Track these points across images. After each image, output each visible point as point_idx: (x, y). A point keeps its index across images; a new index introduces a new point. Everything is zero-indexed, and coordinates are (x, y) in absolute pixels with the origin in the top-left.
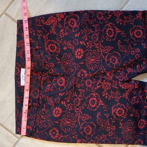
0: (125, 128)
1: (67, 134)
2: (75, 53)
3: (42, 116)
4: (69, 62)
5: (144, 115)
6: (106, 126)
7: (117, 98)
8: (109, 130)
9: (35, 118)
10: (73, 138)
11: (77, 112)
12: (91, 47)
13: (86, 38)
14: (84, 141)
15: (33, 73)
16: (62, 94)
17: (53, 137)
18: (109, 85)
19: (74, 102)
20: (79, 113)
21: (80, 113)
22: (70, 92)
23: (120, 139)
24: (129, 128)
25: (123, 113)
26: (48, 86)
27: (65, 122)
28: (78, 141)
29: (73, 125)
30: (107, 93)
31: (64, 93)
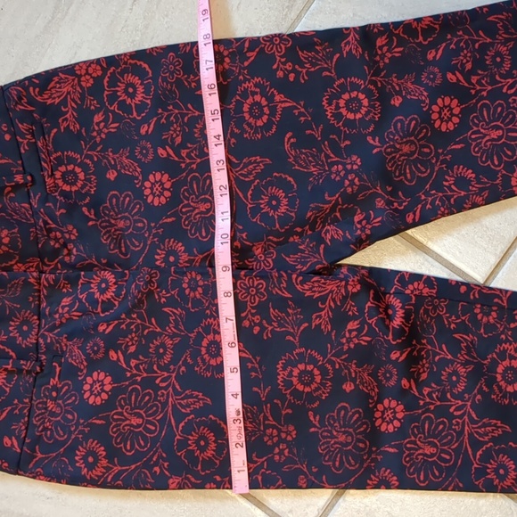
0: (330, 432)
1: (134, 459)
2: (146, 188)
3: (50, 405)
4: (126, 218)
5: (392, 383)
6: (262, 428)
7: (294, 329)
8: (275, 439)
9: (29, 411)
10: (156, 472)
11: (164, 384)
12: (194, 163)
13: (178, 136)
14: (193, 480)
15: (13, 263)
16: (108, 325)
17: (88, 472)
18: (261, 286)
19: (150, 350)
20: (170, 389)
21: (174, 388)
22: (134, 319)
23: (315, 470)
24: (344, 432)
25: (318, 379)
26: (62, 304)
27: (124, 421)
28: (171, 481)
29: (154, 428)
30: (259, 317)
31: (116, 322)
